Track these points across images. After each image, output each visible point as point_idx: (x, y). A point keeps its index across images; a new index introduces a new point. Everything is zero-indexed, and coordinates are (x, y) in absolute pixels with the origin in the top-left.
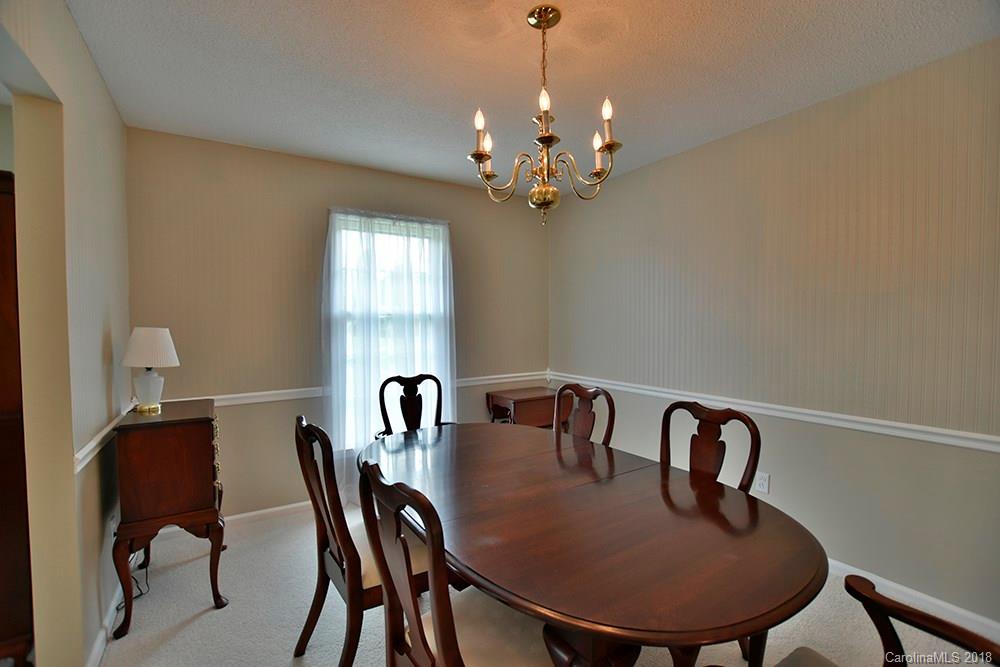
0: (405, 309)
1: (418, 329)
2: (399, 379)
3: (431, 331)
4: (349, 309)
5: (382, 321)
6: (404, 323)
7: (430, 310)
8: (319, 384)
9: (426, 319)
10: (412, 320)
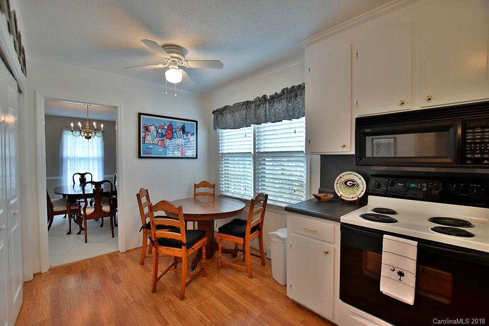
0: (87, 156)
1: (91, 162)
2: (79, 174)
3: (96, 163)
4: (69, 156)
5: (80, 159)
6: (86, 160)
7: (96, 156)
8: (59, 176)
9: (93, 159)
10: (89, 159)
